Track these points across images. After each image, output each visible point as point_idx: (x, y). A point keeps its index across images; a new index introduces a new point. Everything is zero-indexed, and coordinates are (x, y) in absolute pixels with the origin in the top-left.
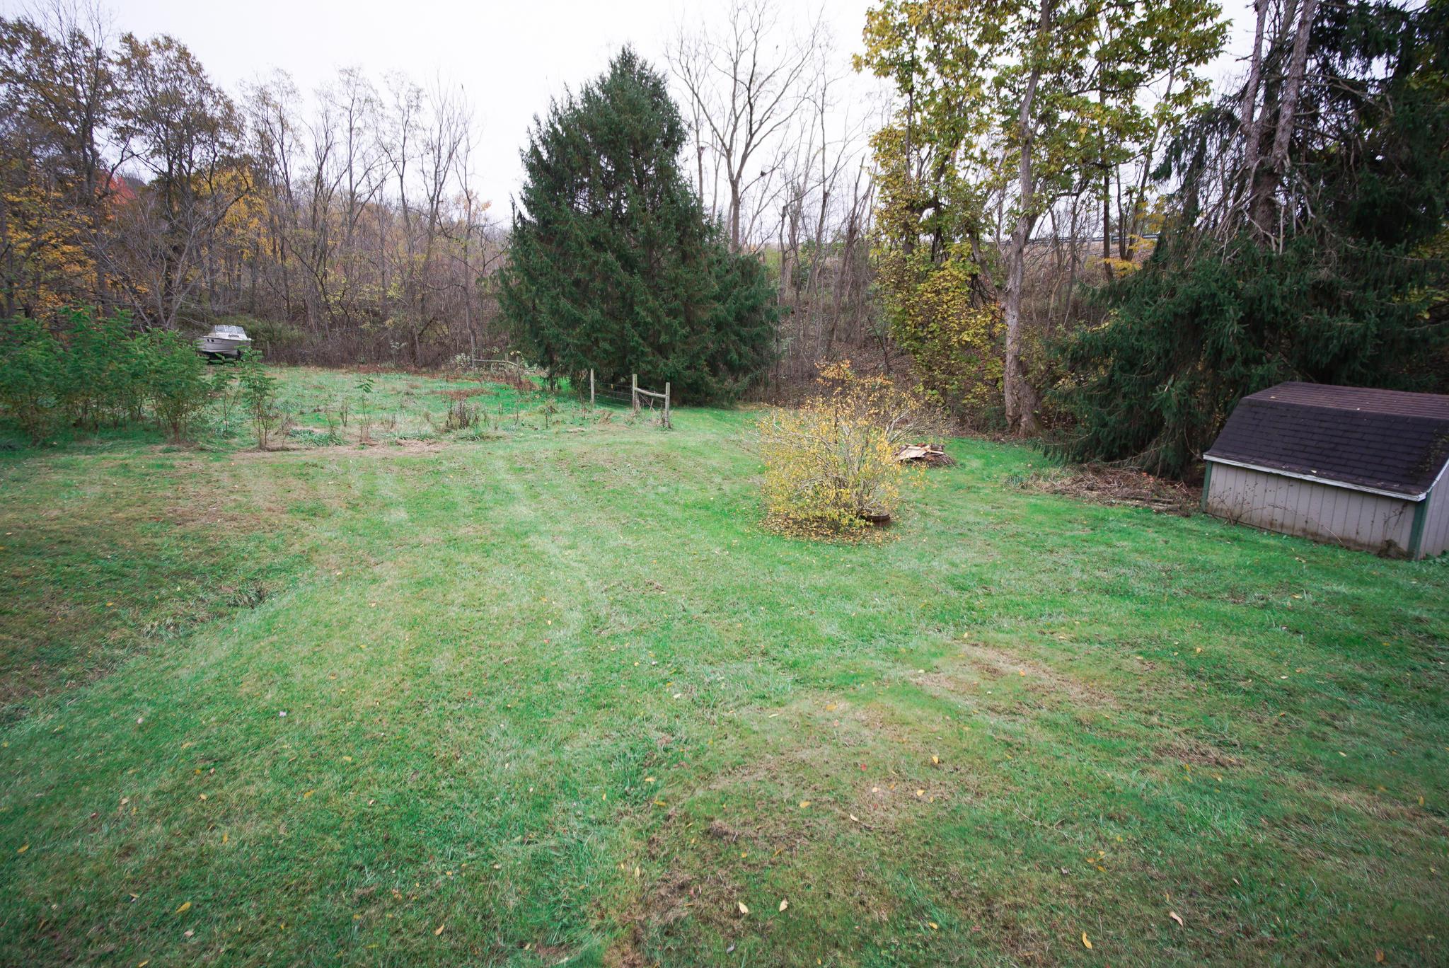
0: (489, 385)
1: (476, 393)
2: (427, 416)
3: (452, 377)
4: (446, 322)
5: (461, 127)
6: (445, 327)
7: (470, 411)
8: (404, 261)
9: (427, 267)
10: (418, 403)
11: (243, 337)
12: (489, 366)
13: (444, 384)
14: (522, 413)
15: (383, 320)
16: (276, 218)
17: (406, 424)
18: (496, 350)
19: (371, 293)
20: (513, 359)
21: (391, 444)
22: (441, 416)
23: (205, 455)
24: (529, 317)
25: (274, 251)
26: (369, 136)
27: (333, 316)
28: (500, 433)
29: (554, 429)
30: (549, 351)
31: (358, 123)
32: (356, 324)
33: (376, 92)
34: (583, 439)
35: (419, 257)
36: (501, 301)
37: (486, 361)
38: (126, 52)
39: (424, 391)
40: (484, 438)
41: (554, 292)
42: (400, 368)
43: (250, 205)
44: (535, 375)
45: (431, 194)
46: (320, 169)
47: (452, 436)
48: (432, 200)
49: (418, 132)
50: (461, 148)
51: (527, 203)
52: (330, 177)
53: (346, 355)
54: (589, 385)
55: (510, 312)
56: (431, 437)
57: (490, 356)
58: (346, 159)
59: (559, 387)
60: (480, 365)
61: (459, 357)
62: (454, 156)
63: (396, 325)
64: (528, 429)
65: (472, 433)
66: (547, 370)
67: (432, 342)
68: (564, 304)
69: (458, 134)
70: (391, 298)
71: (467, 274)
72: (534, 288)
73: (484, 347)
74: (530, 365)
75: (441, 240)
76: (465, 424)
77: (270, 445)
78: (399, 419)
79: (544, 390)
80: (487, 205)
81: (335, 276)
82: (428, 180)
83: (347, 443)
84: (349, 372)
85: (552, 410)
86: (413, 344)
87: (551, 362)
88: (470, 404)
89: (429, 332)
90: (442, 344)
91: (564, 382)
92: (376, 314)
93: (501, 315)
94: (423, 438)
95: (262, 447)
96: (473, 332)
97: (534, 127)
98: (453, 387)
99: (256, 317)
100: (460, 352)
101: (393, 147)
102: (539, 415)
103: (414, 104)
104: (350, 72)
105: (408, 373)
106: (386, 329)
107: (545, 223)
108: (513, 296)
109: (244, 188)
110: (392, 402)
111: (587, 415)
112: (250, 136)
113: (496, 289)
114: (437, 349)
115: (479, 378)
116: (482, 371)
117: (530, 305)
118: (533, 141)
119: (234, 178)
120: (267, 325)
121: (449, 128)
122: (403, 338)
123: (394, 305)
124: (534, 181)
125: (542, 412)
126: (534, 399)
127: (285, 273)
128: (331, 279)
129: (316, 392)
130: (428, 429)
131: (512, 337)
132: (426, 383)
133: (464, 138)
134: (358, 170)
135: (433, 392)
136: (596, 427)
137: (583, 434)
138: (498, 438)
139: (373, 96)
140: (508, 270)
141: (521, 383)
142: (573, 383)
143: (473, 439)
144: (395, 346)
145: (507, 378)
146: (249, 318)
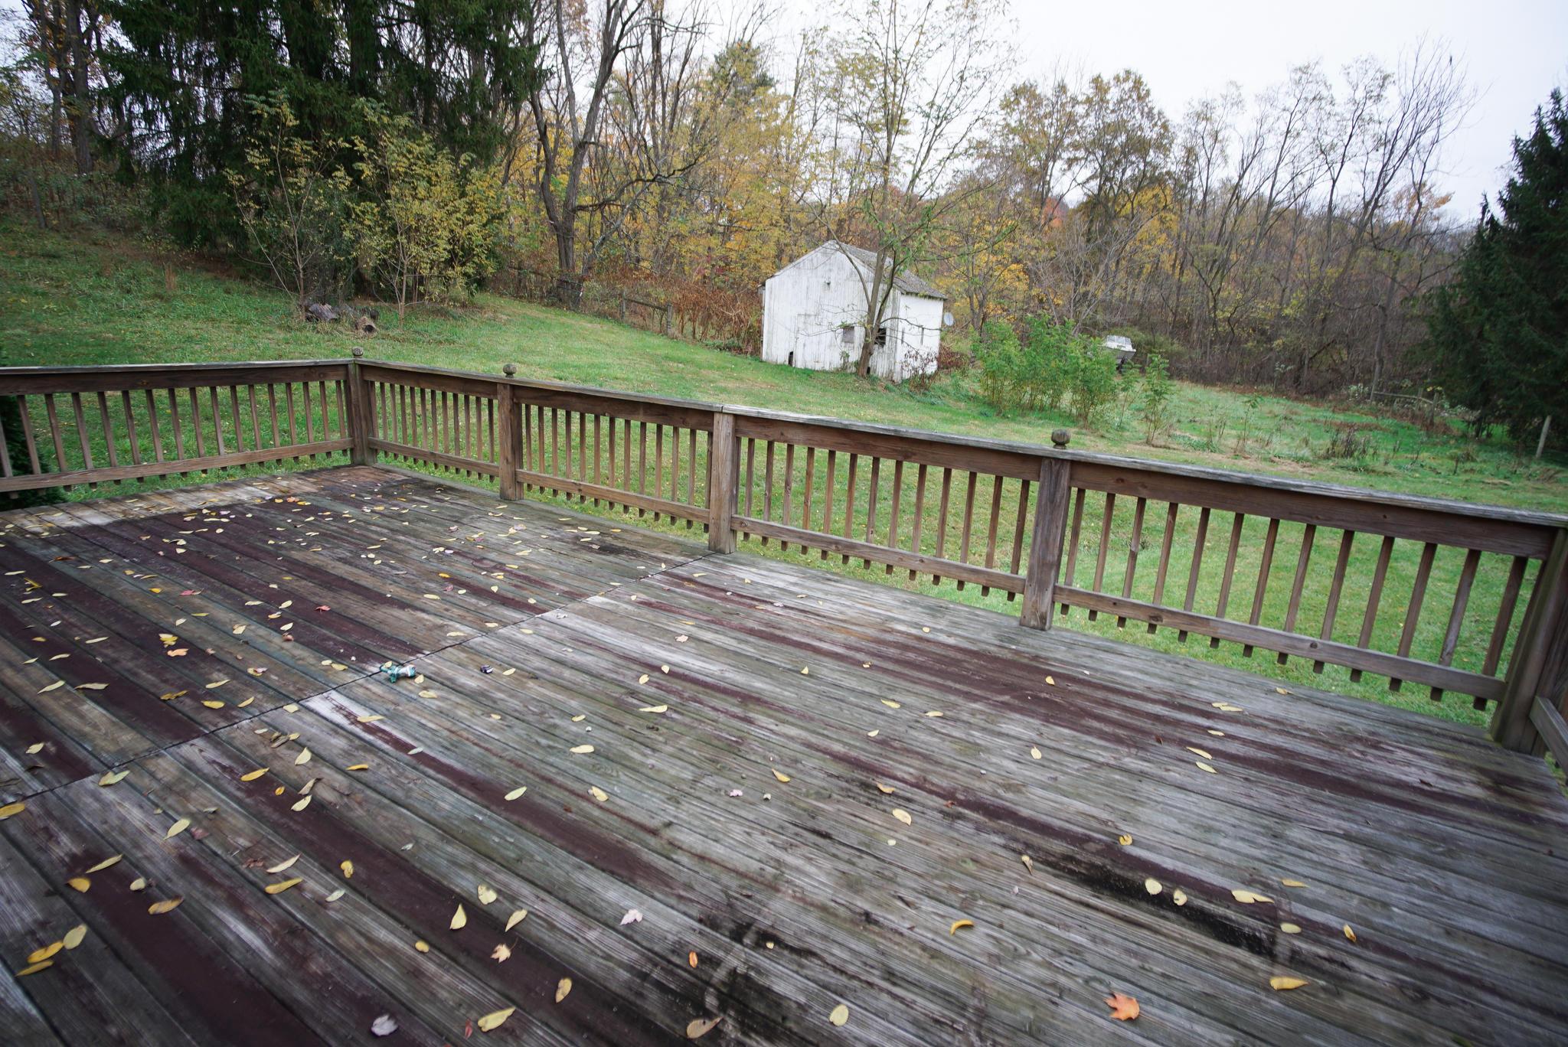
0: (1388, 422)
1: (1368, 427)
2: (1307, 442)
3: (1341, 406)
4: (1349, 347)
5: (1433, 112)
6: (1345, 352)
7: (1358, 444)
8: (1314, 276)
9: (1338, 284)
10: (1297, 428)
11: (1129, 348)
12: (1392, 401)
13: (1329, 414)
14: (1424, 455)
15: (1270, 340)
16: (1184, 234)
17: (1280, 444)
18: (1407, 383)
19: (1266, 309)
20: (1430, 396)
21: (1265, 460)
22: (1324, 443)
23: (1105, 441)
24: (1468, 346)
25: (1174, 266)
26: (1306, 138)
27: (1217, 333)
28: (1390, 468)
29: (1464, 477)
30: (1486, 389)
31: (1298, 125)
32: (1239, 343)
33: (1329, 87)
34: (1504, 493)
35: (1333, 272)
36: (1432, 326)
37: (1388, 396)
38: (1090, 92)
39: (1303, 418)
40: (1368, 471)
41: (1515, 318)
42: (1279, 392)
43: (1162, 221)
44: (1457, 418)
45: (1368, 198)
46: (1241, 177)
47: (1331, 464)
48: (1367, 205)
49: (1372, 125)
50: (1425, 140)
51: (1506, 204)
52: (1249, 186)
53: (1223, 373)
54: (1538, 436)
55: (1442, 338)
56: (1307, 461)
57: (1397, 389)
58: (1273, 165)
59: (1489, 435)
60: (1379, 399)
61: (1354, 388)
62: (1412, 150)
63: (1285, 346)
64: (1427, 471)
65: (1356, 463)
66: (1477, 413)
67: (1323, 368)
68: (1528, 332)
69: (1426, 122)
70: (1286, 317)
71: (1391, 292)
72: (1486, 311)
73: (1390, 379)
74: (1453, 406)
75: (1365, 253)
76: (1349, 453)
77: (1155, 442)
78: (1274, 440)
79: (1464, 436)
80: (1445, 200)
81: (1230, 291)
82: (1368, 183)
83: (1221, 452)
84: (1225, 391)
85: (1468, 458)
86: (1301, 367)
87: (1486, 402)
88: (1359, 437)
89: (1323, 357)
90: (1335, 371)
91: (1499, 430)
92: (1263, 332)
93: (1427, 342)
94: (1298, 460)
95: (1148, 442)
96: (1381, 361)
97: (1548, 106)
98: (1340, 418)
99: (1141, 329)
100: (1356, 383)
101: (1333, 147)
102: (1446, 461)
103: (1375, 93)
104: (1304, 70)
105: (1288, 398)
106: (1271, 349)
107: (1528, 231)
108: (1449, 319)
109: (1161, 206)
110: (1271, 424)
111: (1521, 470)
112: (1177, 152)
113: (1429, 310)
114: (1329, 376)
115: (1375, 413)
116: (1381, 405)
117: (1474, 332)
118: (1540, 124)
119: (1155, 196)
120: (1150, 337)
121: (1414, 118)
122: (1290, 360)
123: (1288, 325)
124: (1525, 174)
125: (1451, 458)
126: (1445, 443)
127: (1179, 288)
128: (1223, 294)
129: (1191, 405)
130: (1305, 452)
131: (1435, 370)
132: (1305, 411)
133: (1435, 124)
134: (1284, 175)
135: (1315, 421)
136: (1530, 484)
137: (1506, 487)
138: (1386, 474)
139: (1325, 93)
140: (1453, 287)
141: (1432, 423)
142: (1513, 432)
143: (1355, 470)
144: (1280, 368)
145: (1414, 417)
146: (1136, 330)
